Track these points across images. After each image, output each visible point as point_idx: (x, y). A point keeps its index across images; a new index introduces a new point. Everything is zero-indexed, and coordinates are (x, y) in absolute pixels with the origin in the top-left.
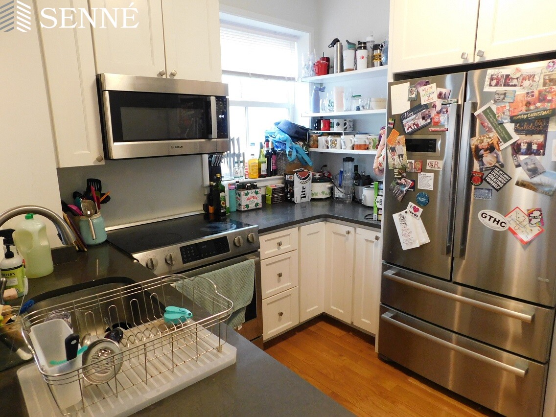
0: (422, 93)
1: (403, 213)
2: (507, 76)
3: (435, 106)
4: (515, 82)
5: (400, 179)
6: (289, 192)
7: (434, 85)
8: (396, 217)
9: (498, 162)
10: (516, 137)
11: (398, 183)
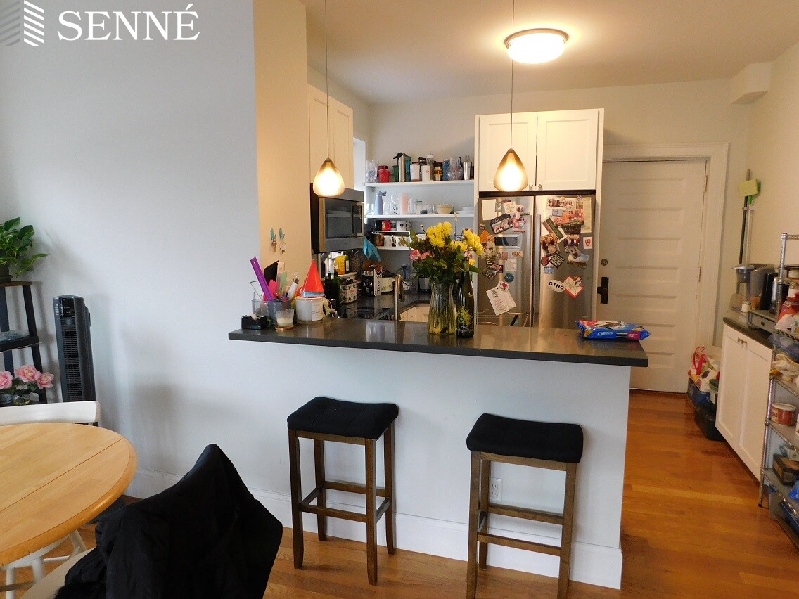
0: (506, 207)
1: (495, 289)
2: (558, 201)
3: (515, 216)
4: (562, 205)
5: (491, 265)
6: (368, 286)
7: (514, 203)
8: (489, 293)
9: (557, 250)
10: (565, 236)
11: (489, 268)
